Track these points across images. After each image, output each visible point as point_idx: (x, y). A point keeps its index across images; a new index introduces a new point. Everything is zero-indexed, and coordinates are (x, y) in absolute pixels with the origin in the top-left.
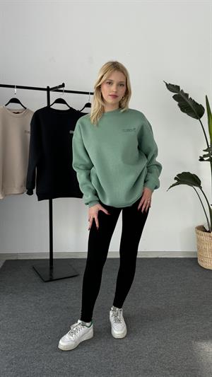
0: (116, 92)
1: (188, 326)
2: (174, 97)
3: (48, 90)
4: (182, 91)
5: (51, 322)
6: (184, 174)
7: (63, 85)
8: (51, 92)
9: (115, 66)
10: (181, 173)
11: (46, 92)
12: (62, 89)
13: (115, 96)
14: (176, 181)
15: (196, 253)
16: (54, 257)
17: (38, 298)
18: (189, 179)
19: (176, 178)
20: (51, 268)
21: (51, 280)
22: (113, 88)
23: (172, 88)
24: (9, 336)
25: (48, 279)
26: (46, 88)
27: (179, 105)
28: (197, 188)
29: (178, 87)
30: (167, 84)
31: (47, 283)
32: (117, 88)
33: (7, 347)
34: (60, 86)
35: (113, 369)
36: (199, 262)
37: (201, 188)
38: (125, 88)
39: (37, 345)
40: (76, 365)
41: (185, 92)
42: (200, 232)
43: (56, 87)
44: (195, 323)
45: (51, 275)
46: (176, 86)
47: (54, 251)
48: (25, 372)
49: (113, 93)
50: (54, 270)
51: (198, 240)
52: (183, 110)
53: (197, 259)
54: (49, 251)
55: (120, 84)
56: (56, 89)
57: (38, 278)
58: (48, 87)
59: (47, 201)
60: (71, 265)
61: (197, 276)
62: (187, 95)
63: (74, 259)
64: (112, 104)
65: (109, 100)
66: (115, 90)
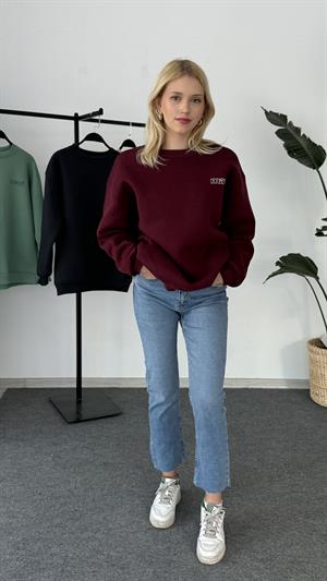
0: (187, 114)
2: (278, 133)
3: (76, 118)
4: (291, 123)
5: (78, 485)
6: (292, 256)
7: (100, 112)
8: (80, 123)
9: (185, 68)
10: (286, 255)
11: (73, 122)
12: (97, 117)
13: (186, 121)
14: (278, 268)
15: (307, 382)
16: (83, 386)
17: (58, 449)
18: (296, 264)
19: (278, 263)
20: (79, 402)
21: (78, 421)
22: (183, 106)
23: (275, 118)
24: (13, 506)
25: (74, 420)
26: (73, 115)
27: (285, 146)
28: (312, 280)
29: (284, 117)
30: (266, 112)
31: (70, 426)
32: (188, 107)
33: (11, 523)
34: (95, 114)
35: (174, 558)
36: (312, 396)
37: (317, 279)
38: (202, 104)
39: (58, 521)
40: (118, 552)
41: (295, 125)
42: (316, 349)
43: (89, 115)
44: (304, 489)
45: (78, 413)
46: (282, 115)
47: (83, 376)
48: (39, 563)
49: (183, 116)
50: (83, 404)
51: (312, 361)
52: (291, 153)
53: (309, 390)
54: (75, 376)
55: (194, 99)
56: (89, 118)
57: (58, 417)
58: (76, 114)
59: (73, 296)
60: (109, 398)
61: (309, 418)
62: (298, 130)
63: (114, 388)
64: (181, 134)
65: (175, 127)
66: (185, 111)
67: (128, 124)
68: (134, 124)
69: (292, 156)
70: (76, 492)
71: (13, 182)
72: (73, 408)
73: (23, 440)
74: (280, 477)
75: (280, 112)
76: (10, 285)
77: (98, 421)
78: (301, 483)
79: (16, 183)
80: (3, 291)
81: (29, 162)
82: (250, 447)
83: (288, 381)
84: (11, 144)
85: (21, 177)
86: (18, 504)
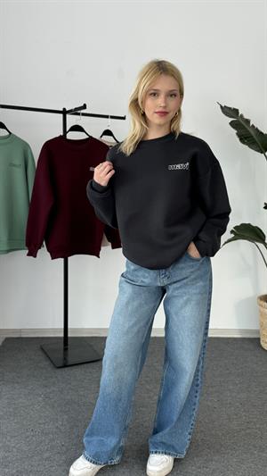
0: (165, 107)
1: (247, 431)
2: (231, 124)
3: (64, 112)
4: (242, 116)
5: (65, 423)
6: (243, 225)
7: (84, 107)
8: (68, 116)
9: (162, 68)
10: (239, 224)
11: (61, 115)
13: (164, 113)
14: (233, 235)
15: (258, 332)
16: (69, 335)
17: (48, 391)
18: (249, 233)
19: (232, 232)
20: (66, 349)
21: (65, 366)
23: (227, 111)
24: (9, 441)
25: (61, 365)
26: (61, 110)
27: (237, 134)
28: (261, 245)
29: (236, 111)
30: (221, 107)
31: (59, 370)
33: (8, 456)
34: (80, 108)
36: (262, 343)
37: (265, 245)
39: (46, 455)
41: (246, 117)
42: (265, 304)
43: (76, 109)
44: (258, 426)
45: (65, 359)
46: (234, 109)
47: (69, 327)
49: (160, 110)
50: (69, 351)
51: (262, 315)
52: (242, 140)
53: (259, 339)
54: (63, 327)
55: (171, 94)
56: (75, 112)
57: (48, 363)
58: (64, 109)
59: (62, 260)
60: (91, 346)
61: (260, 363)
62: (248, 121)
63: (96, 337)
64: (160, 126)
65: (155, 119)
66: (163, 105)
67: (107, 117)
68: (112, 117)
69: (244, 143)
70: (62, 428)
71: (12, 165)
72: (61, 355)
73: (18, 383)
74: (236, 415)
75: (232, 106)
76: (8, 251)
77: (82, 366)
78: (255, 420)
79: (14, 165)
80: (3, 256)
81: (25, 148)
82: (211, 389)
83: (241, 331)
84: (10, 133)
85: (18, 161)
86: (12, 440)
